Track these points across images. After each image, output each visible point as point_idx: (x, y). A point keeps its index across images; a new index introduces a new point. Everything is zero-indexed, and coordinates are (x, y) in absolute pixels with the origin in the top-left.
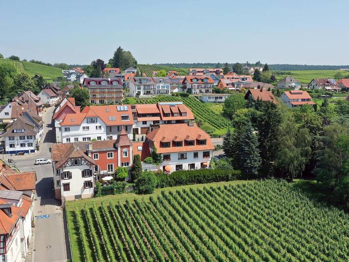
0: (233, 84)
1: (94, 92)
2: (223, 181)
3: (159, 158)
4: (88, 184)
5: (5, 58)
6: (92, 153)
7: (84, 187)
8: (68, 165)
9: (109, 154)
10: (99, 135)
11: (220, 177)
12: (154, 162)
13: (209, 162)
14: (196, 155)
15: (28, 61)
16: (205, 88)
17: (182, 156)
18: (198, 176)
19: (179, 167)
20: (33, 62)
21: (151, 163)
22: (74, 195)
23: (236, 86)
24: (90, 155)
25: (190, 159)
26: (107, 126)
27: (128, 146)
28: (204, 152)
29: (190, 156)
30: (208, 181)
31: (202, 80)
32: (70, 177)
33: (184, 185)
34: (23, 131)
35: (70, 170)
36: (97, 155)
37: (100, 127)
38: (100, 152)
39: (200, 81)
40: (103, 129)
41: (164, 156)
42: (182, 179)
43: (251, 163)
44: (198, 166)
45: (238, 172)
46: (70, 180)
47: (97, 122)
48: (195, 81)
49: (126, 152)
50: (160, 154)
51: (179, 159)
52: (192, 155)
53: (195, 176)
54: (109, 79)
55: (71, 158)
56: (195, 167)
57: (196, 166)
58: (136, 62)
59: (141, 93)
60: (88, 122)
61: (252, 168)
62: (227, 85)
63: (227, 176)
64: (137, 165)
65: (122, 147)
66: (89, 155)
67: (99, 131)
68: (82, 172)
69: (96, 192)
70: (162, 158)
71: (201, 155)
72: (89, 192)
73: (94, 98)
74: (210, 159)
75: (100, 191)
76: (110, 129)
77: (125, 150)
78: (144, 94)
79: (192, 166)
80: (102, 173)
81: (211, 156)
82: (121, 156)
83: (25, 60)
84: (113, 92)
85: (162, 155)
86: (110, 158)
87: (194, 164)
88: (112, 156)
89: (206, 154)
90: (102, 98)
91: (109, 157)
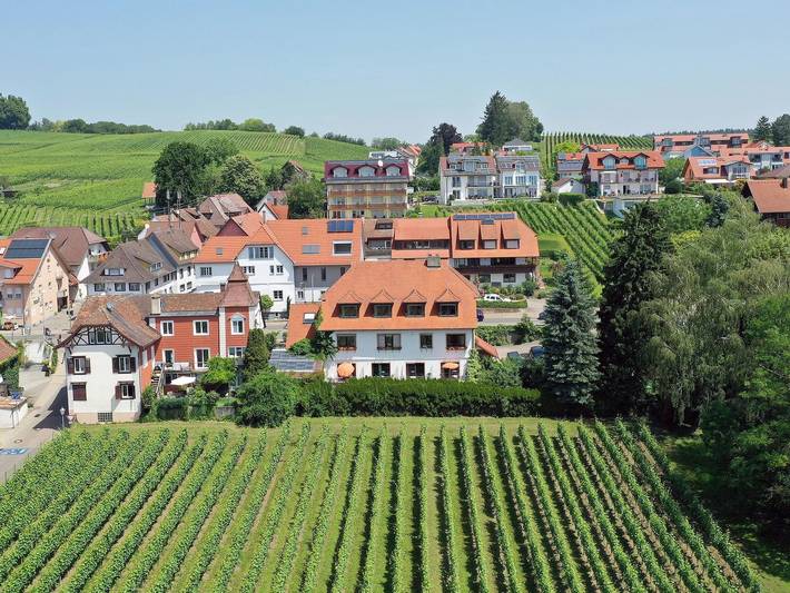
0: (724, 171)
1: (340, 193)
2: (486, 414)
3: (324, 343)
4: (126, 390)
5: (278, 132)
6: (158, 319)
7: (118, 396)
8: (81, 342)
9: (198, 324)
10: (278, 288)
11: (476, 402)
12: (311, 351)
13: (463, 363)
14: (426, 341)
15: (321, 136)
16: (638, 180)
17: (389, 342)
18: (414, 395)
19: (381, 369)
20: (330, 137)
21: (303, 354)
22: (96, 411)
23: (730, 174)
24: (153, 325)
25: (411, 351)
26: (296, 268)
27: (245, 309)
28: (448, 335)
29: (411, 343)
30: (444, 411)
31: (631, 161)
32: (87, 370)
33: (376, 415)
34: (122, 272)
35: (88, 355)
36: (170, 325)
37: (280, 269)
38: (177, 319)
39: (624, 163)
40: (287, 274)
41: (340, 339)
42: (367, 399)
43: (565, 371)
44: (433, 369)
45: (534, 394)
46: (87, 375)
47: (272, 256)
48: (609, 162)
49: (240, 323)
50: (328, 333)
51: (378, 348)
52: (417, 339)
53: (404, 396)
54: (381, 163)
55: (89, 327)
56: (426, 373)
57: (427, 371)
58: (540, 128)
59: (462, 194)
60: (251, 257)
61: (569, 385)
62: (706, 171)
63: (499, 403)
64: (252, 354)
65: (230, 310)
66: (151, 325)
67: (277, 278)
68: (114, 359)
69: (145, 411)
70: (335, 344)
71: (440, 341)
72: (129, 408)
73: (340, 207)
74: (467, 356)
75: (155, 409)
76: (303, 275)
77: (237, 316)
78: (470, 197)
79: (417, 369)
80: (176, 367)
81: (469, 347)
82: (228, 329)
83: (315, 135)
84: (385, 193)
85: (334, 337)
86: (202, 334)
87: (423, 365)
88: (205, 331)
89: (455, 341)
90: (358, 206)
91: (198, 331)
